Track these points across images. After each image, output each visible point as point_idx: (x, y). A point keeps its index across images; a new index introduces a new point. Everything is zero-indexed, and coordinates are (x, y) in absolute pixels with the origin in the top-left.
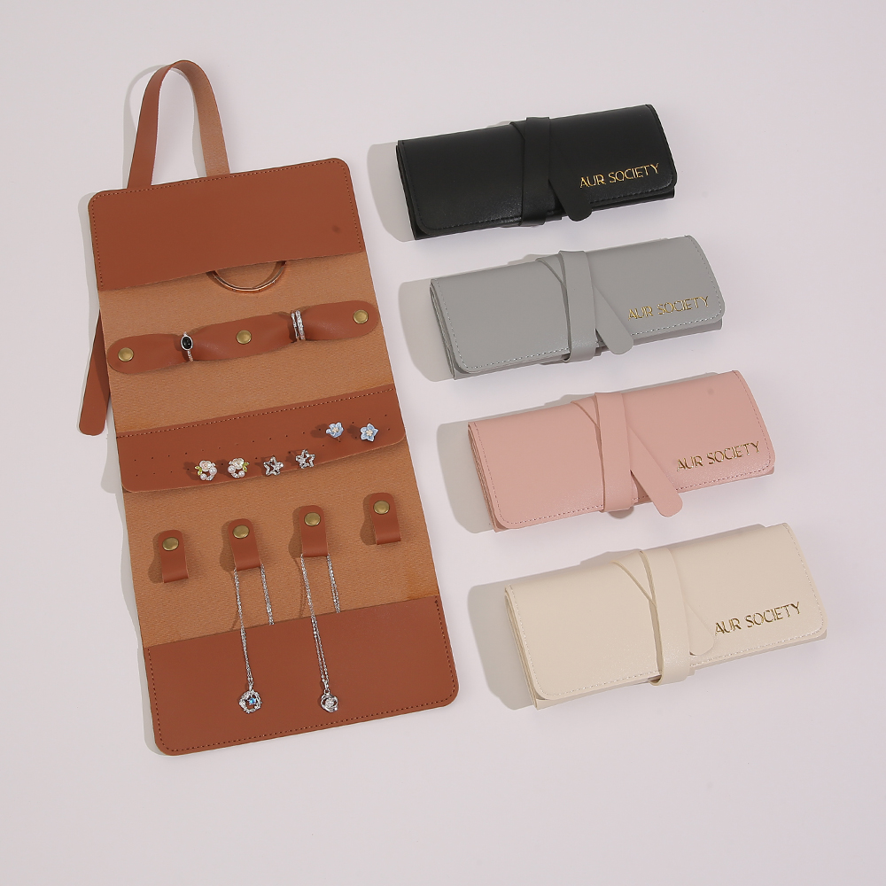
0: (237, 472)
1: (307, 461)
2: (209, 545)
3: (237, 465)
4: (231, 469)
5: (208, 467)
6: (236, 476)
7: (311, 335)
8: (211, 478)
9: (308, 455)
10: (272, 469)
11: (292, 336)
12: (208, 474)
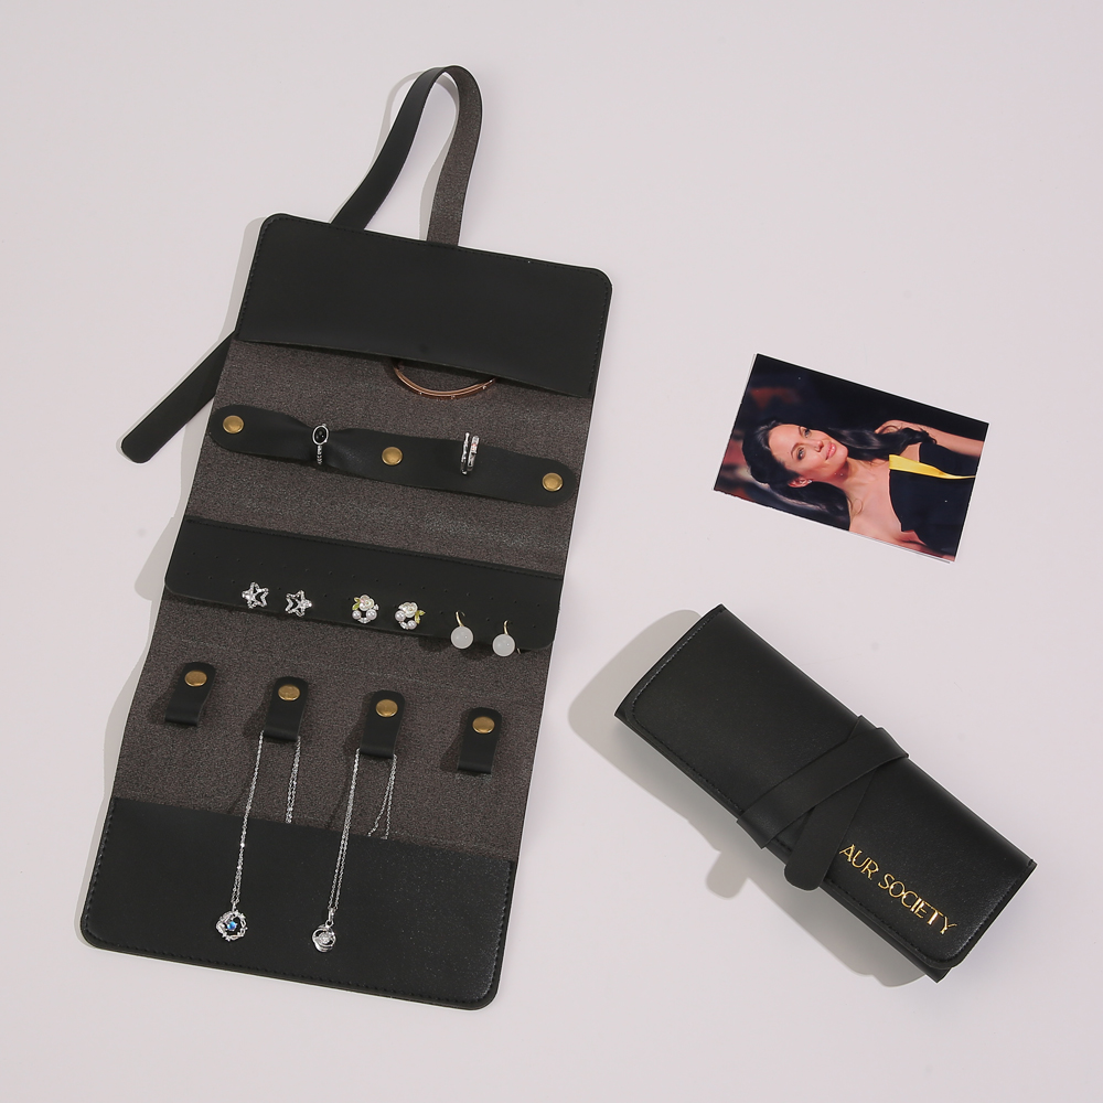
0: (407, 620)
3: (408, 612)
4: (399, 616)
6: (404, 625)
8: (364, 621)
12: (364, 614)
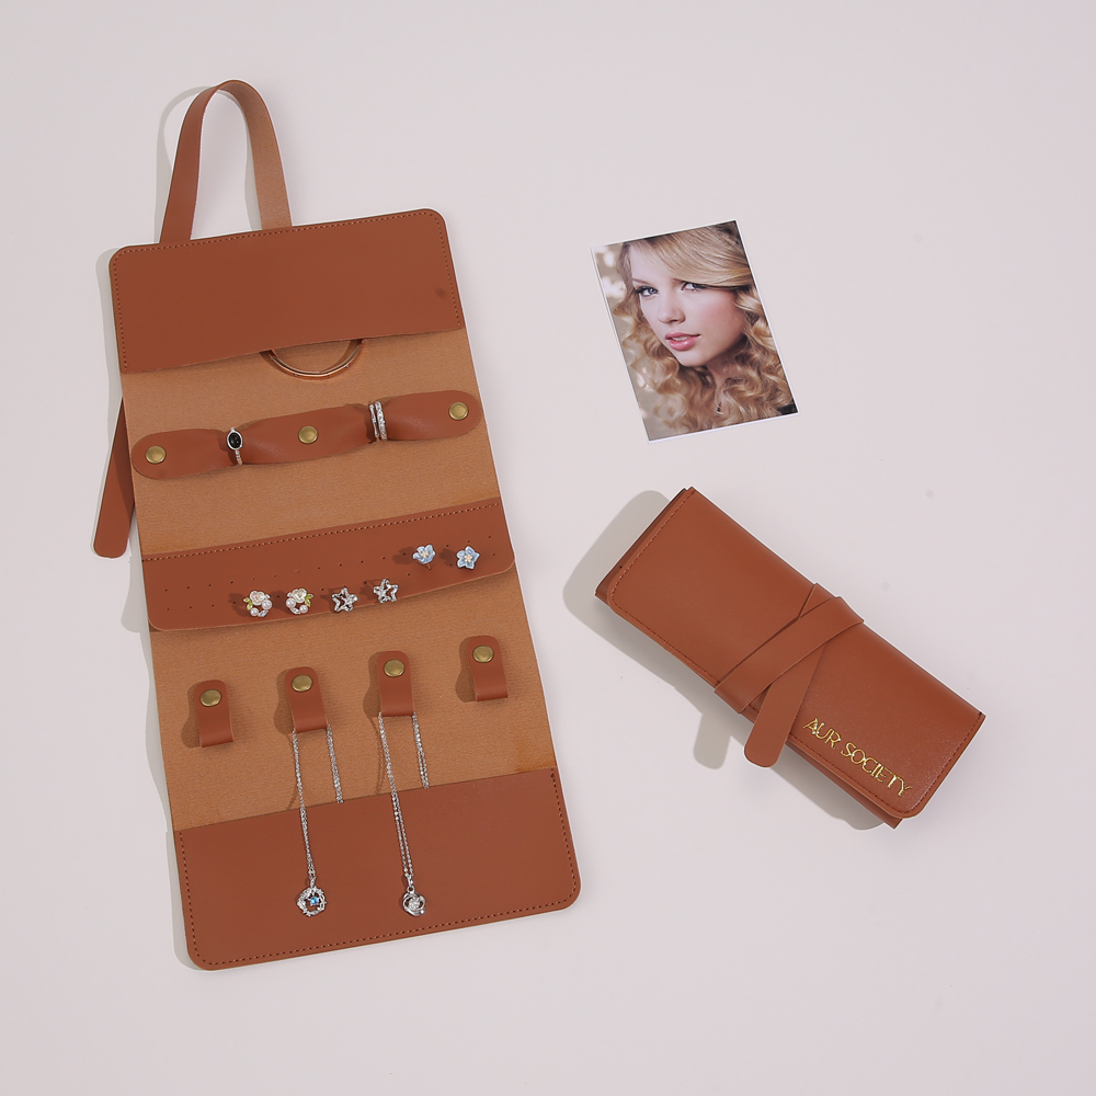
1: (388, 594)
2: (260, 699)
5: (260, 600)
7: (394, 434)
9: (389, 587)
10: (342, 603)
11: (370, 436)
